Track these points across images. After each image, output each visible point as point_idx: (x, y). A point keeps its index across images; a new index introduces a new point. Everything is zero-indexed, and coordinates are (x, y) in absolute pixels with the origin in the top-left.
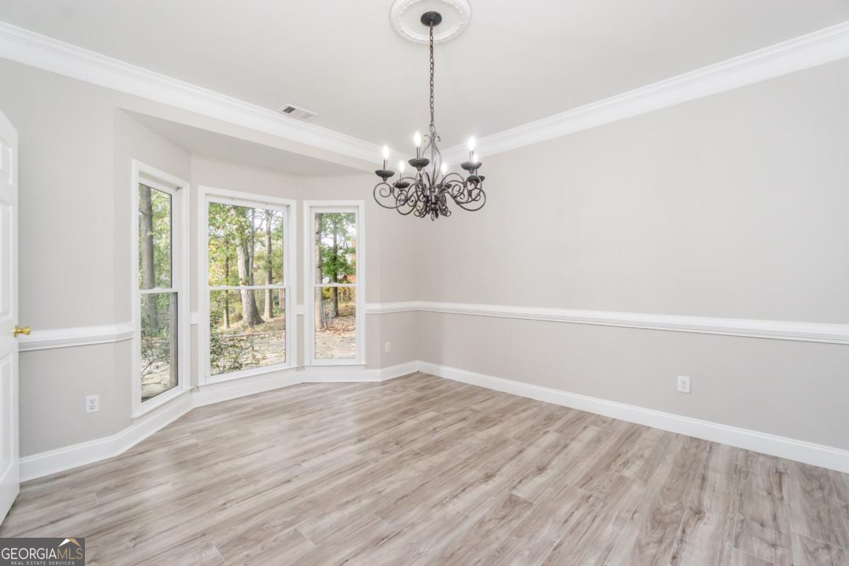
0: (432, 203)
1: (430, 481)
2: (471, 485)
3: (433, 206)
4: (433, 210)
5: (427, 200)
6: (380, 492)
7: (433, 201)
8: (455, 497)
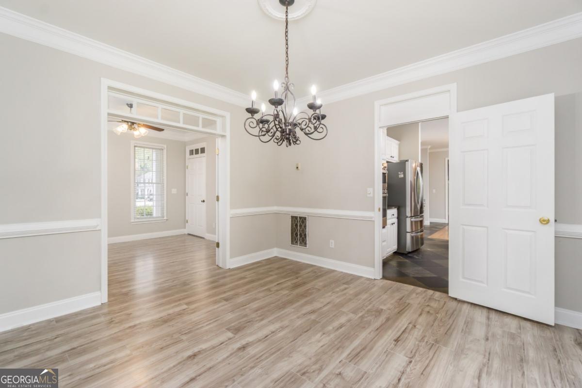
0: (287, 134)
1: (290, 343)
2: (260, 340)
3: (287, 136)
4: (287, 139)
5: (283, 131)
6: (324, 334)
7: (288, 132)
8: (273, 332)
